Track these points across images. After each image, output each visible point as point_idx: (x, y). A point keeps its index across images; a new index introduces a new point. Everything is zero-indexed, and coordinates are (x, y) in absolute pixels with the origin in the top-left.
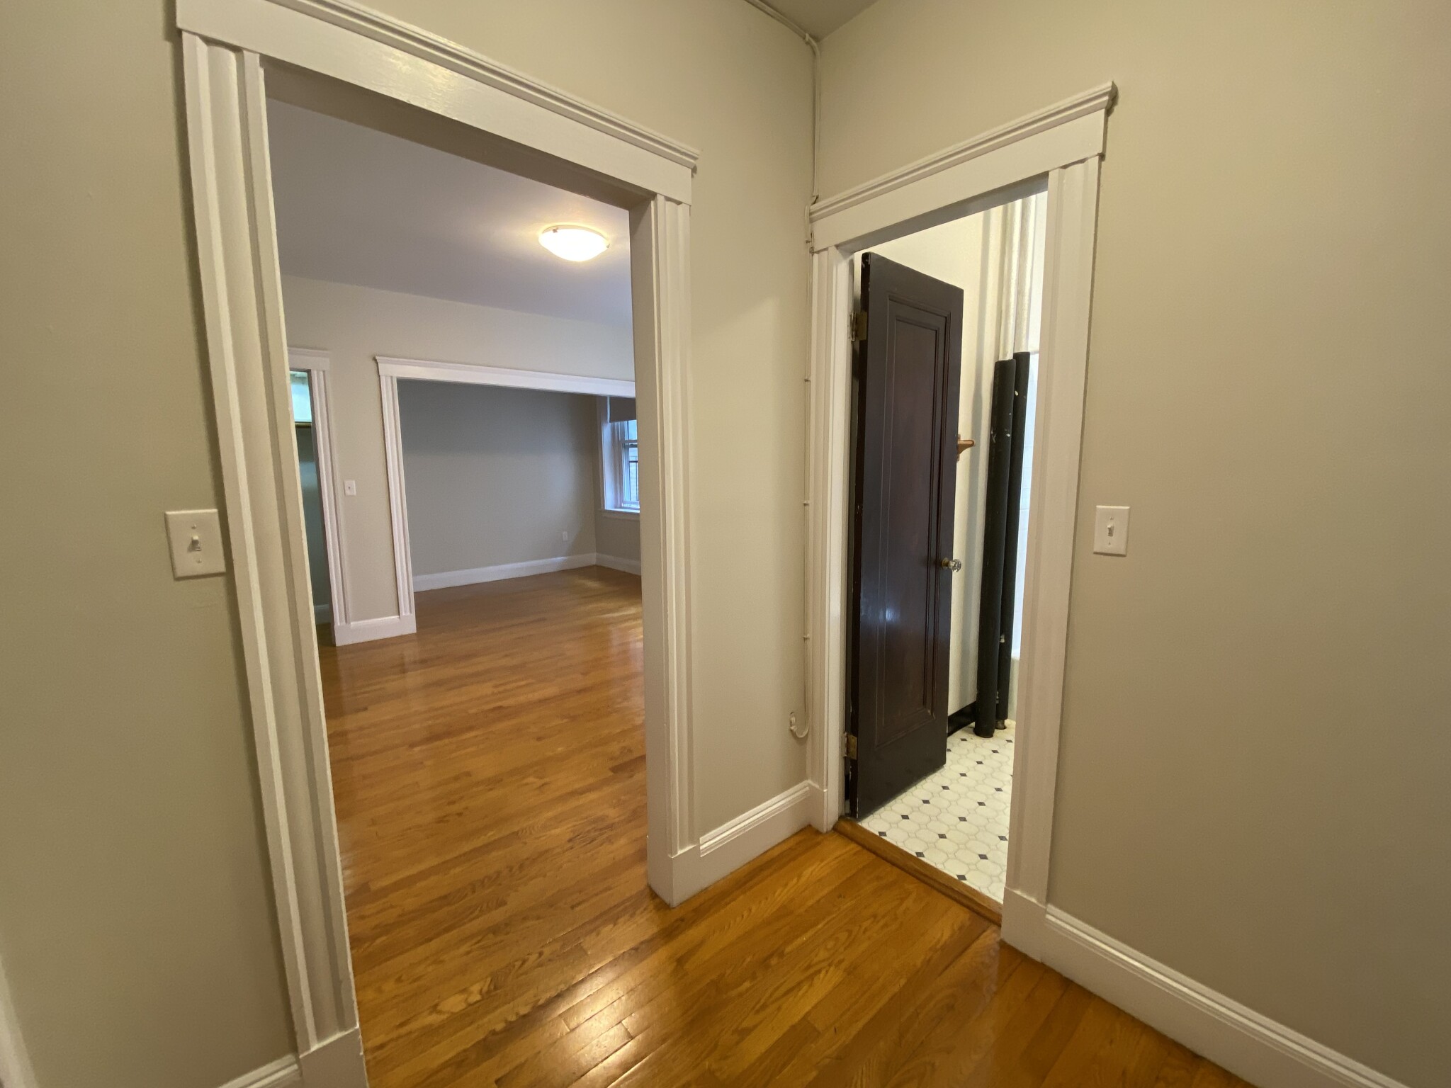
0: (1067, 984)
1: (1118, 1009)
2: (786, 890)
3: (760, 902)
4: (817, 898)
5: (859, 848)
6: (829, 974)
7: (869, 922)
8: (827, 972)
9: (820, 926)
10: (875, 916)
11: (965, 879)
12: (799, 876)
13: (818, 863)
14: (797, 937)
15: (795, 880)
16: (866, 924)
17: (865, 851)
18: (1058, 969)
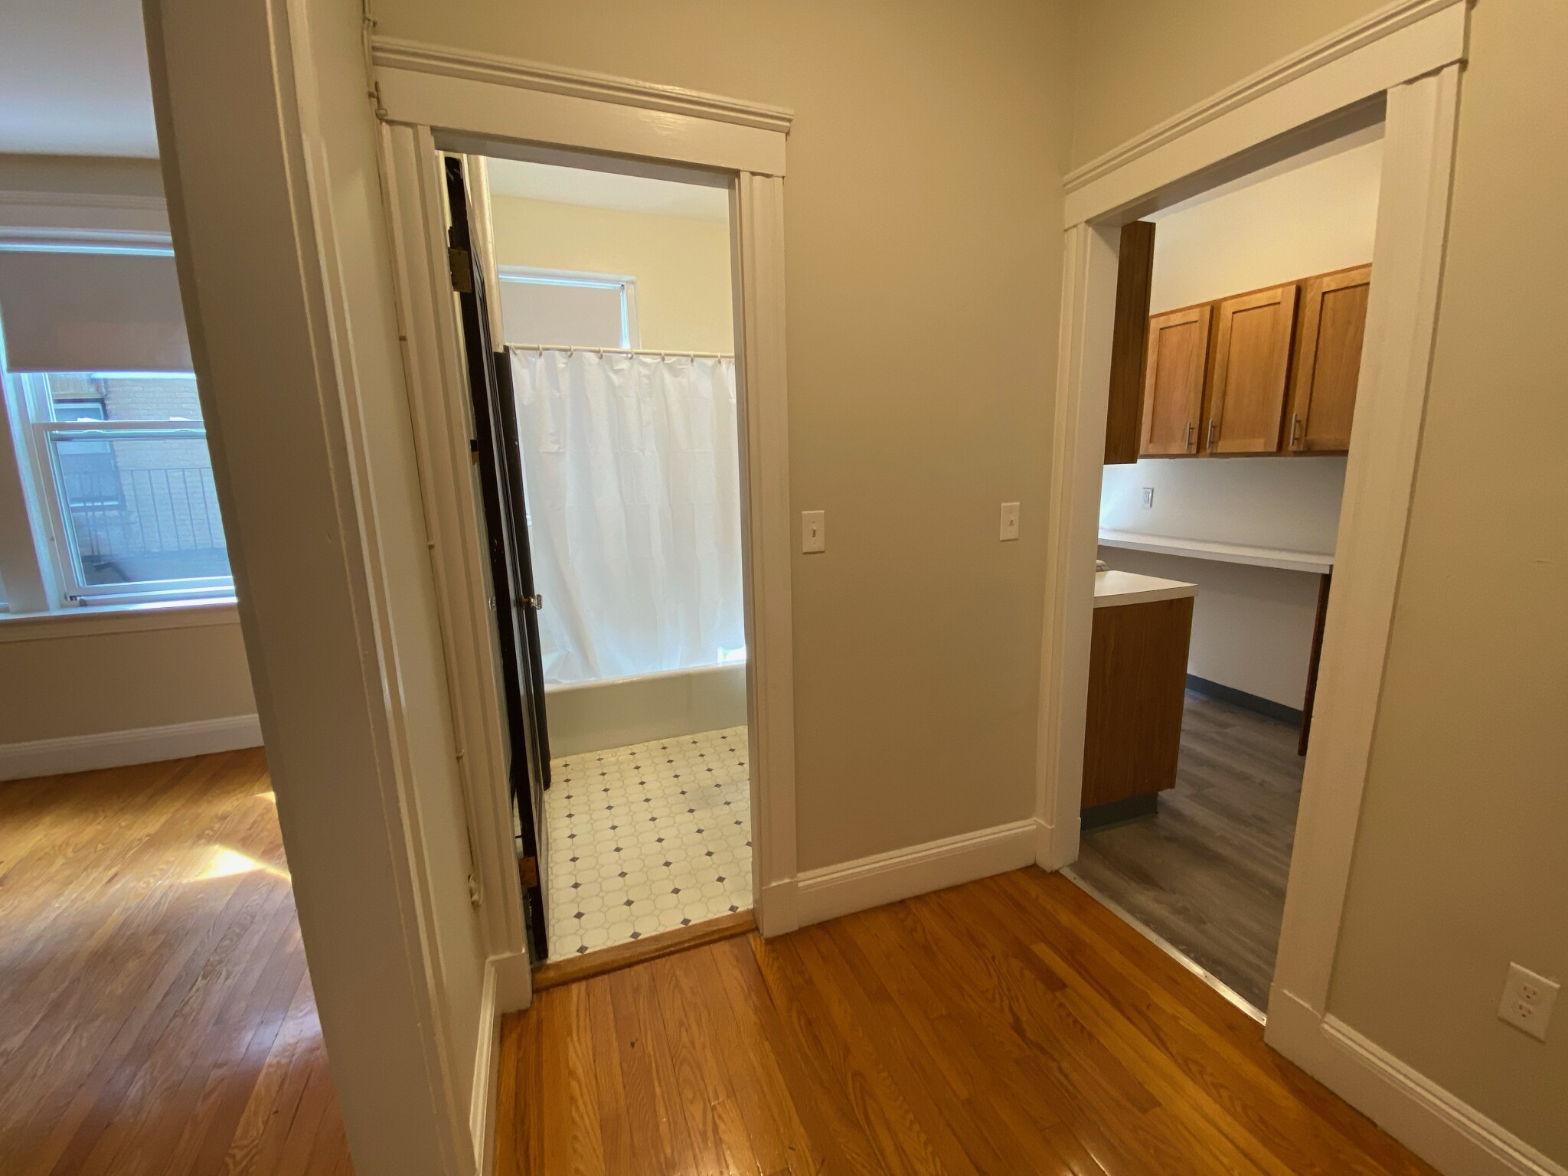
0: (823, 926)
1: (854, 914)
2: (580, 1103)
3: (575, 1151)
4: (618, 1070)
5: (583, 984)
6: (724, 1116)
7: (684, 1034)
8: (720, 1117)
9: (658, 1090)
10: (681, 1024)
11: (690, 921)
12: (572, 1073)
13: (569, 1039)
14: (657, 1126)
15: (574, 1085)
16: (685, 1038)
17: (591, 981)
18: (809, 923)
